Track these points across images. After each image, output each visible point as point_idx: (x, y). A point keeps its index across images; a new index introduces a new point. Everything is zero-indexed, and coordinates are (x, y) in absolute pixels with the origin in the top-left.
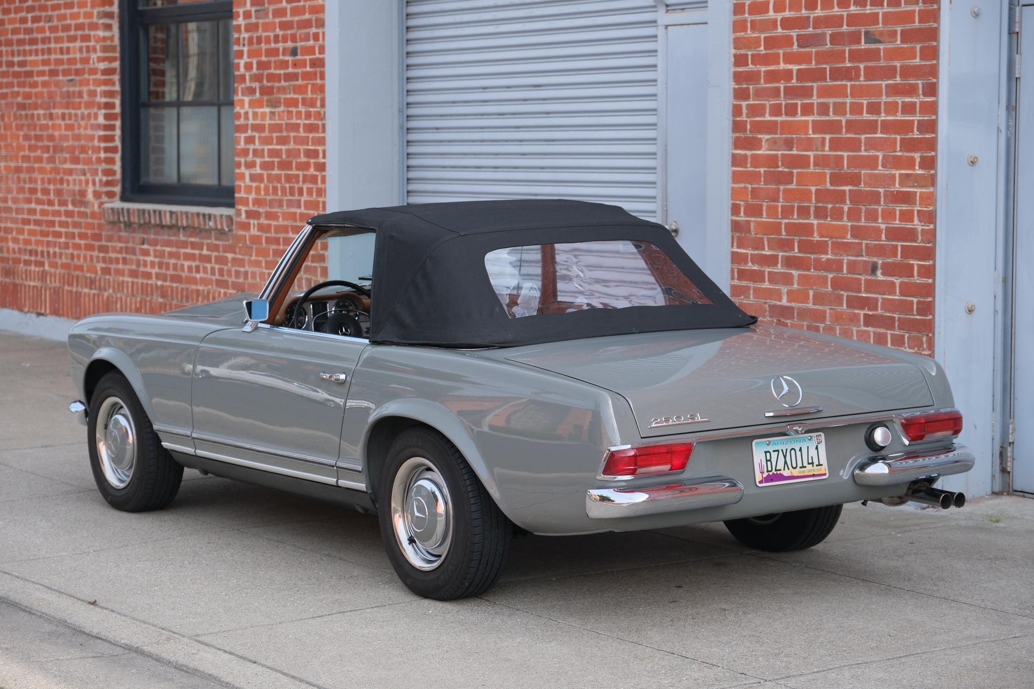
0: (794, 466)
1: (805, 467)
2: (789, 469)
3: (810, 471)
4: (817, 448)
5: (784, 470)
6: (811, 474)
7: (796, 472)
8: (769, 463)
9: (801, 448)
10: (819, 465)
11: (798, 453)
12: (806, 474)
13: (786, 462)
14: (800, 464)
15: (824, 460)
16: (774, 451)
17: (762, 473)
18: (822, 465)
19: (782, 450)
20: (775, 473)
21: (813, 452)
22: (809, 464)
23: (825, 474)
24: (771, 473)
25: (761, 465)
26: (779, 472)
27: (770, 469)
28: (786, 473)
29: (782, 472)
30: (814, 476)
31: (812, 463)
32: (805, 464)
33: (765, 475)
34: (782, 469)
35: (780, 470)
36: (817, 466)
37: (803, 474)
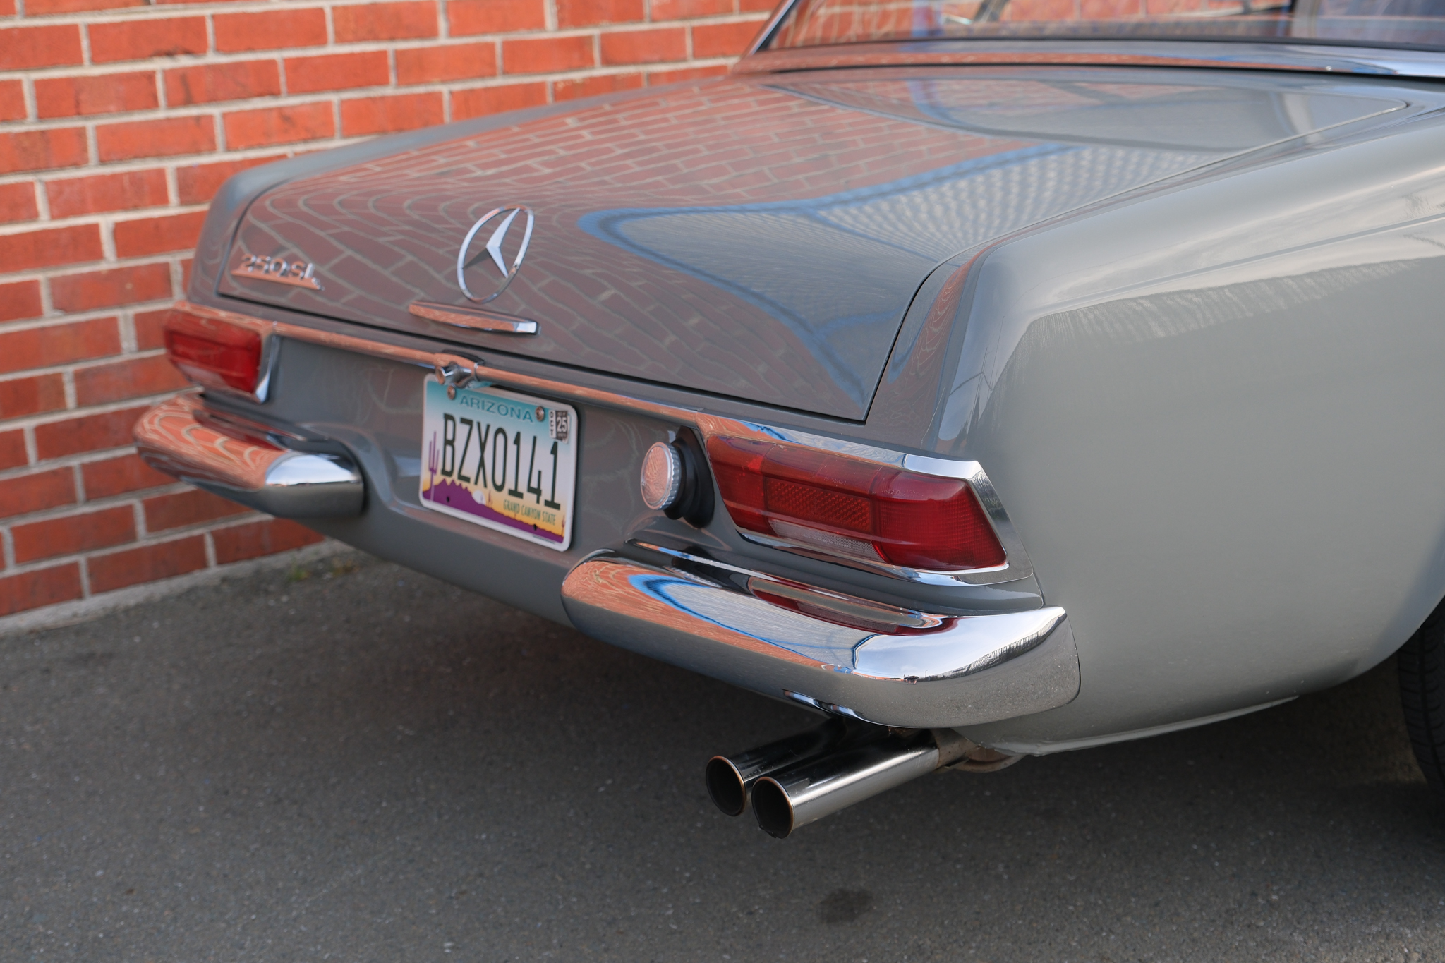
0: (499, 482)
1: (520, 495)
2: (485, 485)
3: (529, 512)
4: (554, 451)
5: (476, 483)
6: (530, 521)
7: (500, 501)
8: (449, 449)
9: (518, 435)
10: (552, 504)
11: (512, 448)
12: (520, 517)
13: (482, 464)
14: (510, 485)
15: (565, 496)
16: (464, 421)
17: (433, 470)
18: (557, 506)
19: (479, 424)
20: (458, 482)
21: (544, 461)
22: (530, 490)
23: (559, 539)
24: (449, 480)
25: (433, 445)
26: (464, 485)
27: (448, 468)
28: (479, 494)
29: (470, 486)
30: (534, 529)
31: (537, 492)
32: (522, 488)
33: (438, 478)
34: (473, 480)
35: (467, 479)
36: (547, 503)
37: (510, 514)
